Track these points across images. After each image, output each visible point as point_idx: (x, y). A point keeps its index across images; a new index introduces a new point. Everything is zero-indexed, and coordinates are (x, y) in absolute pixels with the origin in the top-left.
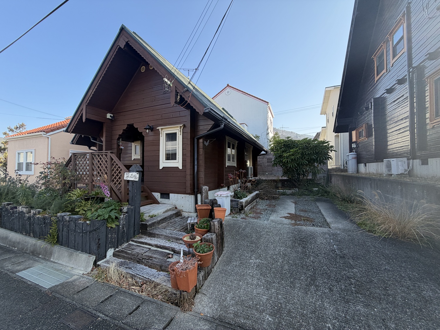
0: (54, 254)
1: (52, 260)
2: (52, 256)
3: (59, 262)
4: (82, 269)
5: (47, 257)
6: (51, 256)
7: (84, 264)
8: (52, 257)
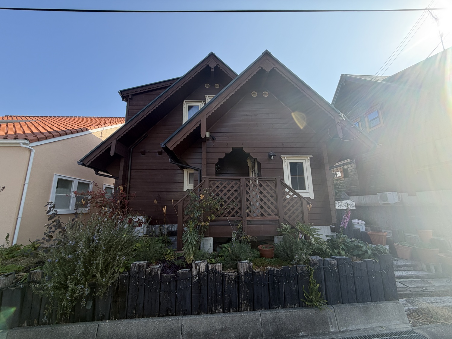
0: (332, 320)
1: (332, 330)
2: (330, 323)
3: (350, 328)
4: (398, 322)
5: (320, 330)
6: (328, 325)
7: (396, 315)
8: (331, 326)
